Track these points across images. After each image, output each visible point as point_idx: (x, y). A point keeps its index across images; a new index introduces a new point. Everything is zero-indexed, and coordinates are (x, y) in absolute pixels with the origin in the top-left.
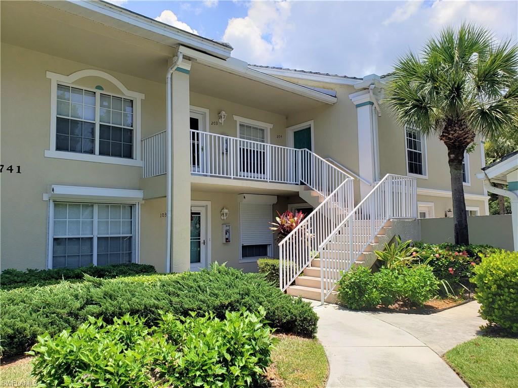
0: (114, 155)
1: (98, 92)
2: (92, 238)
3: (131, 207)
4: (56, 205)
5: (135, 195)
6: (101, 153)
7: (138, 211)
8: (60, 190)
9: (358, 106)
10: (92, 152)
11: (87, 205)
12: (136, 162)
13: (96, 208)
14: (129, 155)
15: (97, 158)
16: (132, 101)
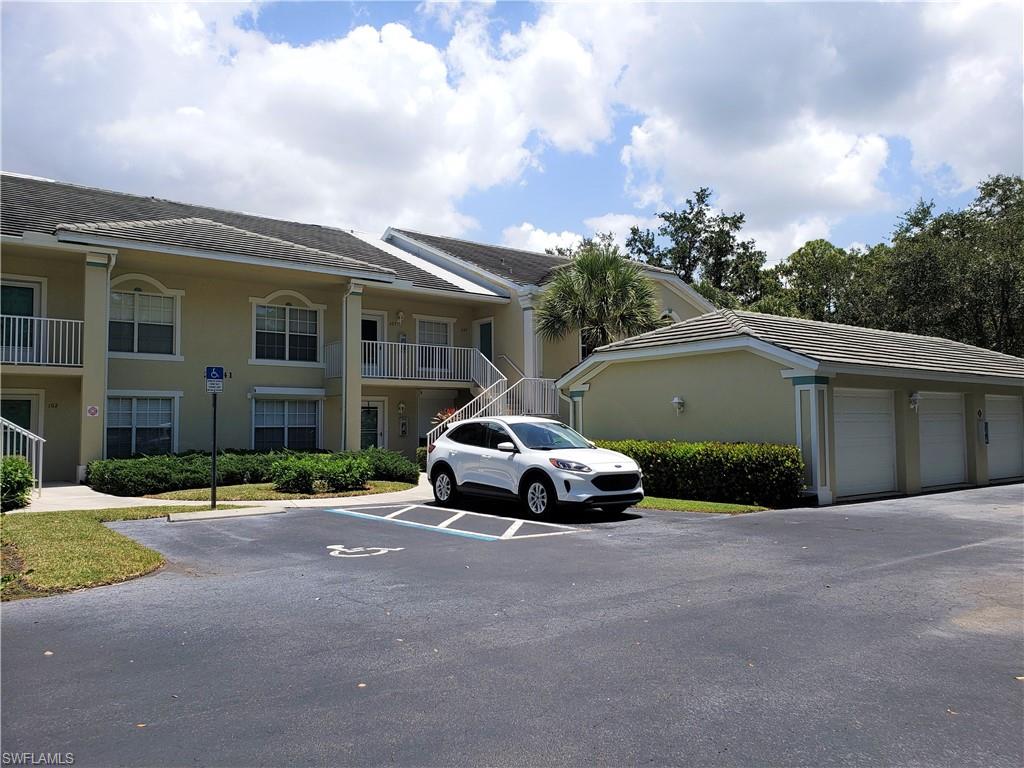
0: (301, 359)
1: (288, 308)
2: (283, 428)
3: (315, 403)
4: (256, 402)
5: (318, 393)
6: (290, 359)
7: (321, 406)
8: (260, 390)
9: (525, 309)
10: (283, 358)
11: (280, 401)
12: (319, 364)
13: (286, 404)
14: (314, 359)
15: (287, 363)
16: (316, 312)
